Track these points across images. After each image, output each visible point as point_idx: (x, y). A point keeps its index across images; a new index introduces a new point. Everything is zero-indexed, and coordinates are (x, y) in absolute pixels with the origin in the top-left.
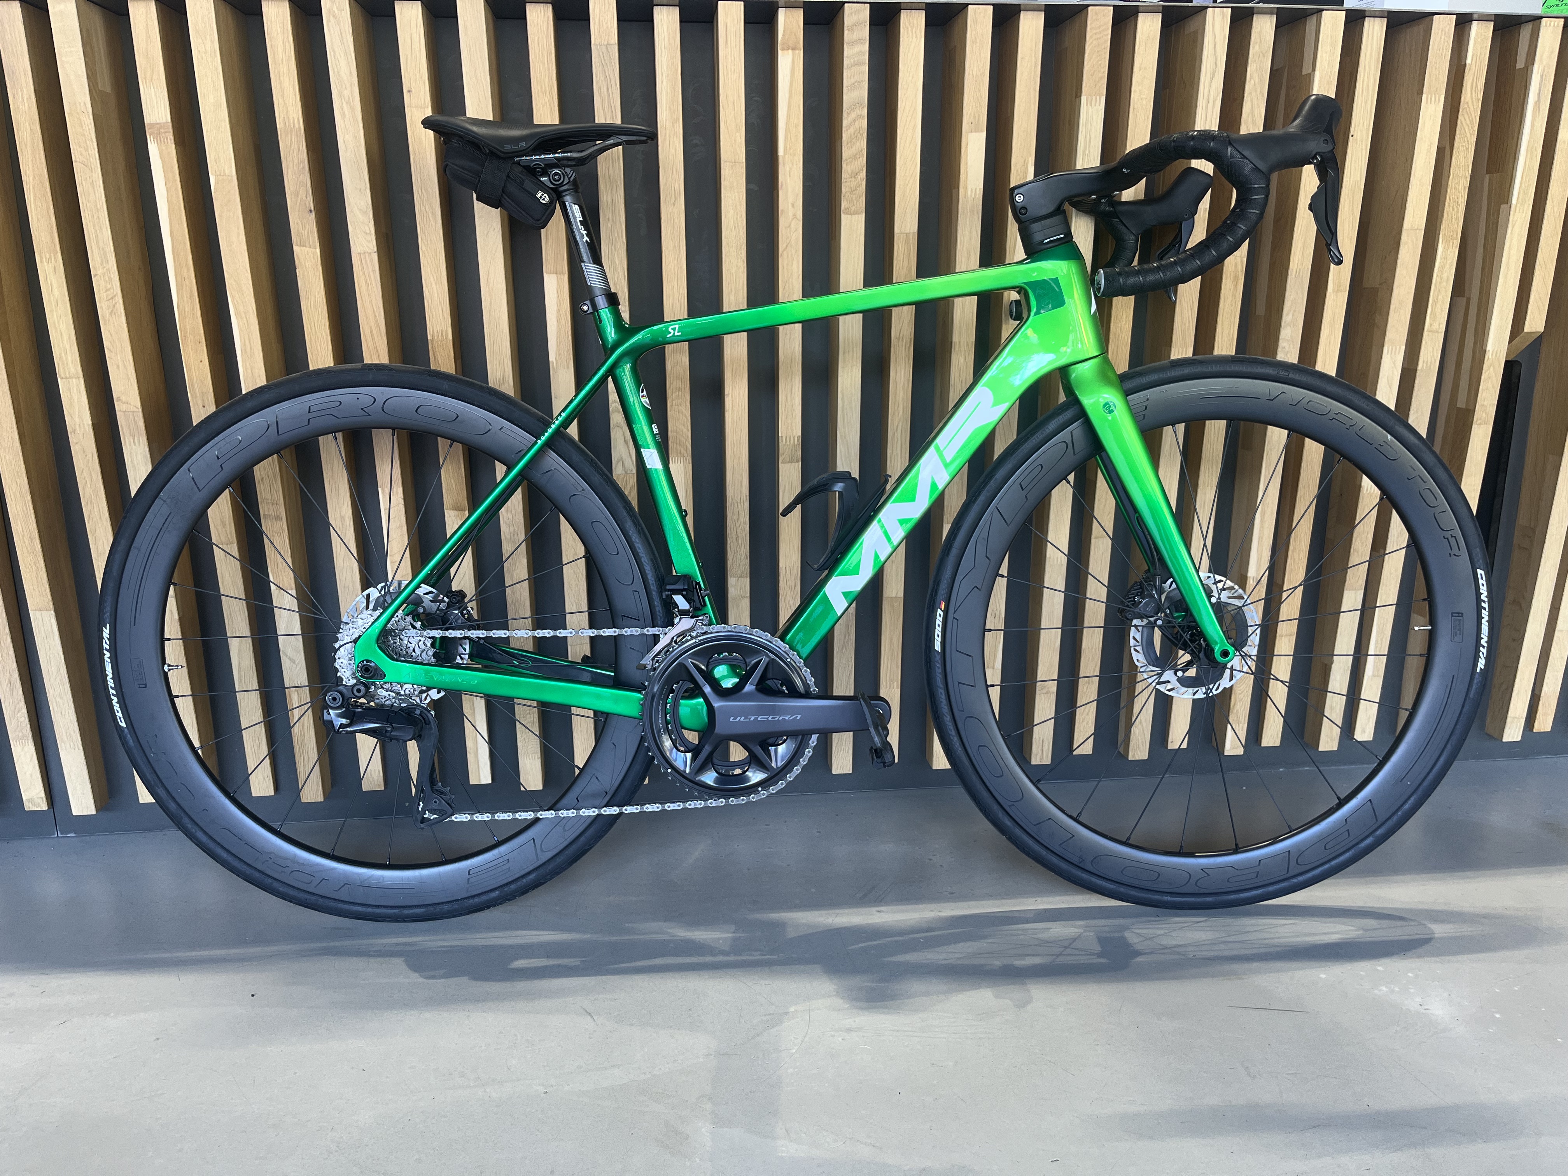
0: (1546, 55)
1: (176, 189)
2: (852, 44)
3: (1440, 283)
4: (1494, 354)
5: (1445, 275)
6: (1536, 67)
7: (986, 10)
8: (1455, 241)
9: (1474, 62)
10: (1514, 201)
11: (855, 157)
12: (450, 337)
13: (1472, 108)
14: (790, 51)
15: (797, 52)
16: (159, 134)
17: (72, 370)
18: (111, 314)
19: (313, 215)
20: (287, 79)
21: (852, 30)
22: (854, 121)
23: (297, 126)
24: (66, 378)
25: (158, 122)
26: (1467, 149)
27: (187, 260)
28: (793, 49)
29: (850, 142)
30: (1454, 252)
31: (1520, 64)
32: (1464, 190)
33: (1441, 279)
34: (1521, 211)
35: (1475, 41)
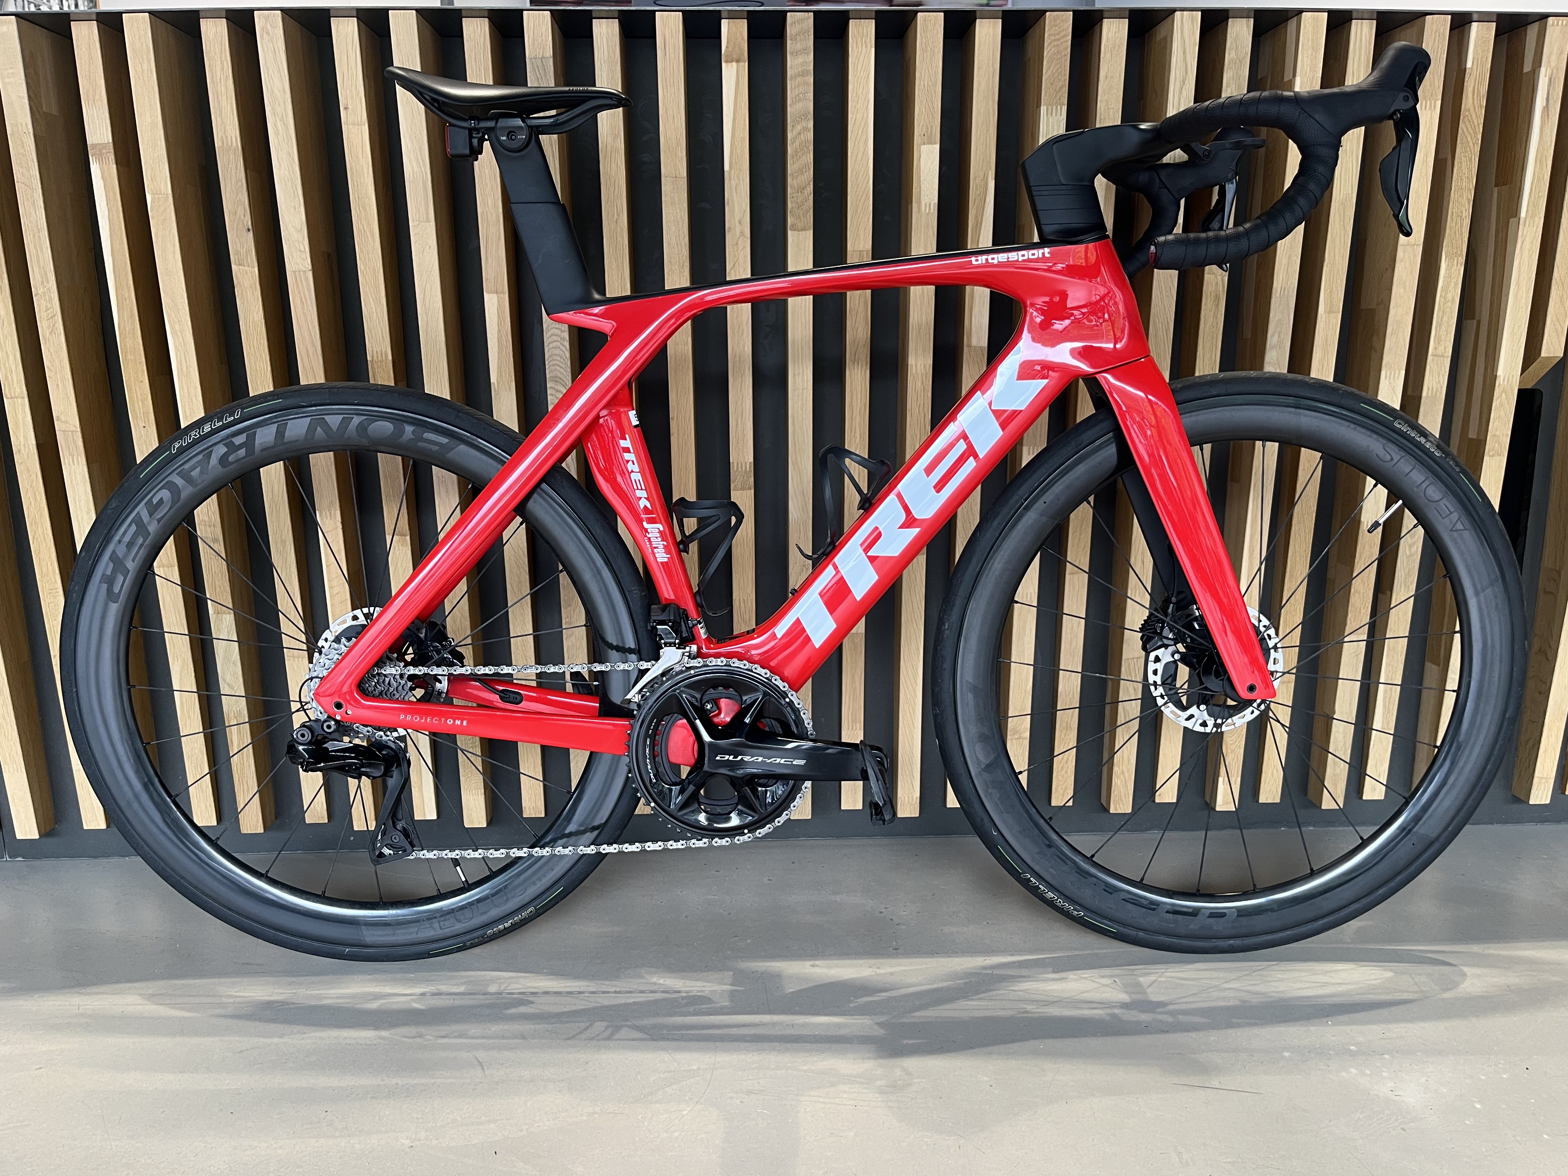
0: (1554, 58)
1: (118, 210)
2: (796, 53)
3: (1444, 304)
4: (1506, 380)
5: (1449, 296)
6: (1543, 70)
7: (936, 17)
8: (1460, 258)
9: (1475, 67)
10: (1523, 214)
11: (801, 171)
12: (390, 358)
13: (1474, 116)
14: (734, 64)
15: (742, 64)
16: (101, 154)
17: (18, 390)
18: (51, 333)
19: (251, 234)
20: (224, 98)
21: (796, 39)
22: (799, 134)
23: (234, 144)
24: (12, 398)
25: (100, 142)
26: (1470, 160)
27: (127, 280)
28: (738, 61)
29: (796, 155)
30: (1459, 271)
31: (1527, 68)
32: (1469, 203)
33: (1445, 299)
34: (1531, 225)
35: (1475, 44)
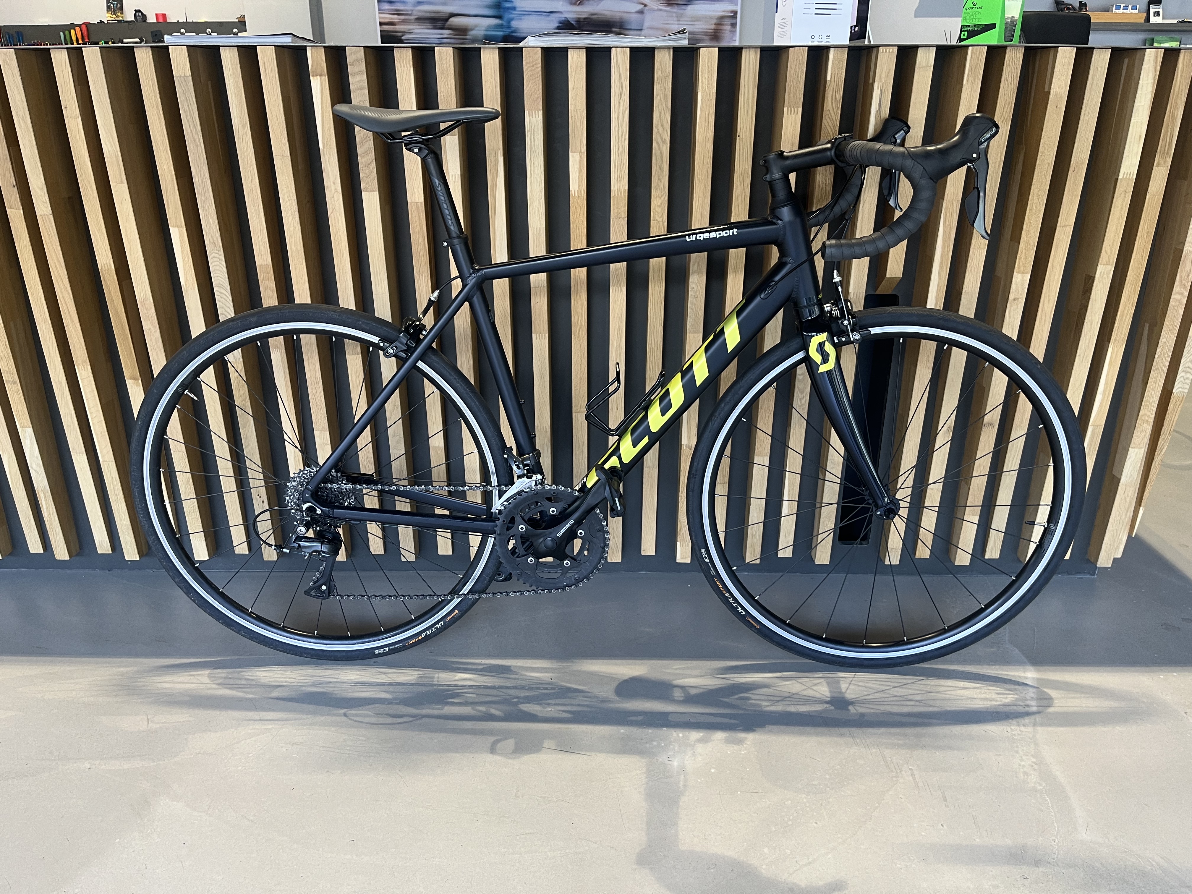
2: (354, 75)
4: (855, 296)
9: (833, 80)
13: (833, 114)
14: (318, 77)
15: (323, 77)
19: (16, 189)
21: (353, 65)
28: (321, 75)
31: (871, 81)
35: (833, 63)
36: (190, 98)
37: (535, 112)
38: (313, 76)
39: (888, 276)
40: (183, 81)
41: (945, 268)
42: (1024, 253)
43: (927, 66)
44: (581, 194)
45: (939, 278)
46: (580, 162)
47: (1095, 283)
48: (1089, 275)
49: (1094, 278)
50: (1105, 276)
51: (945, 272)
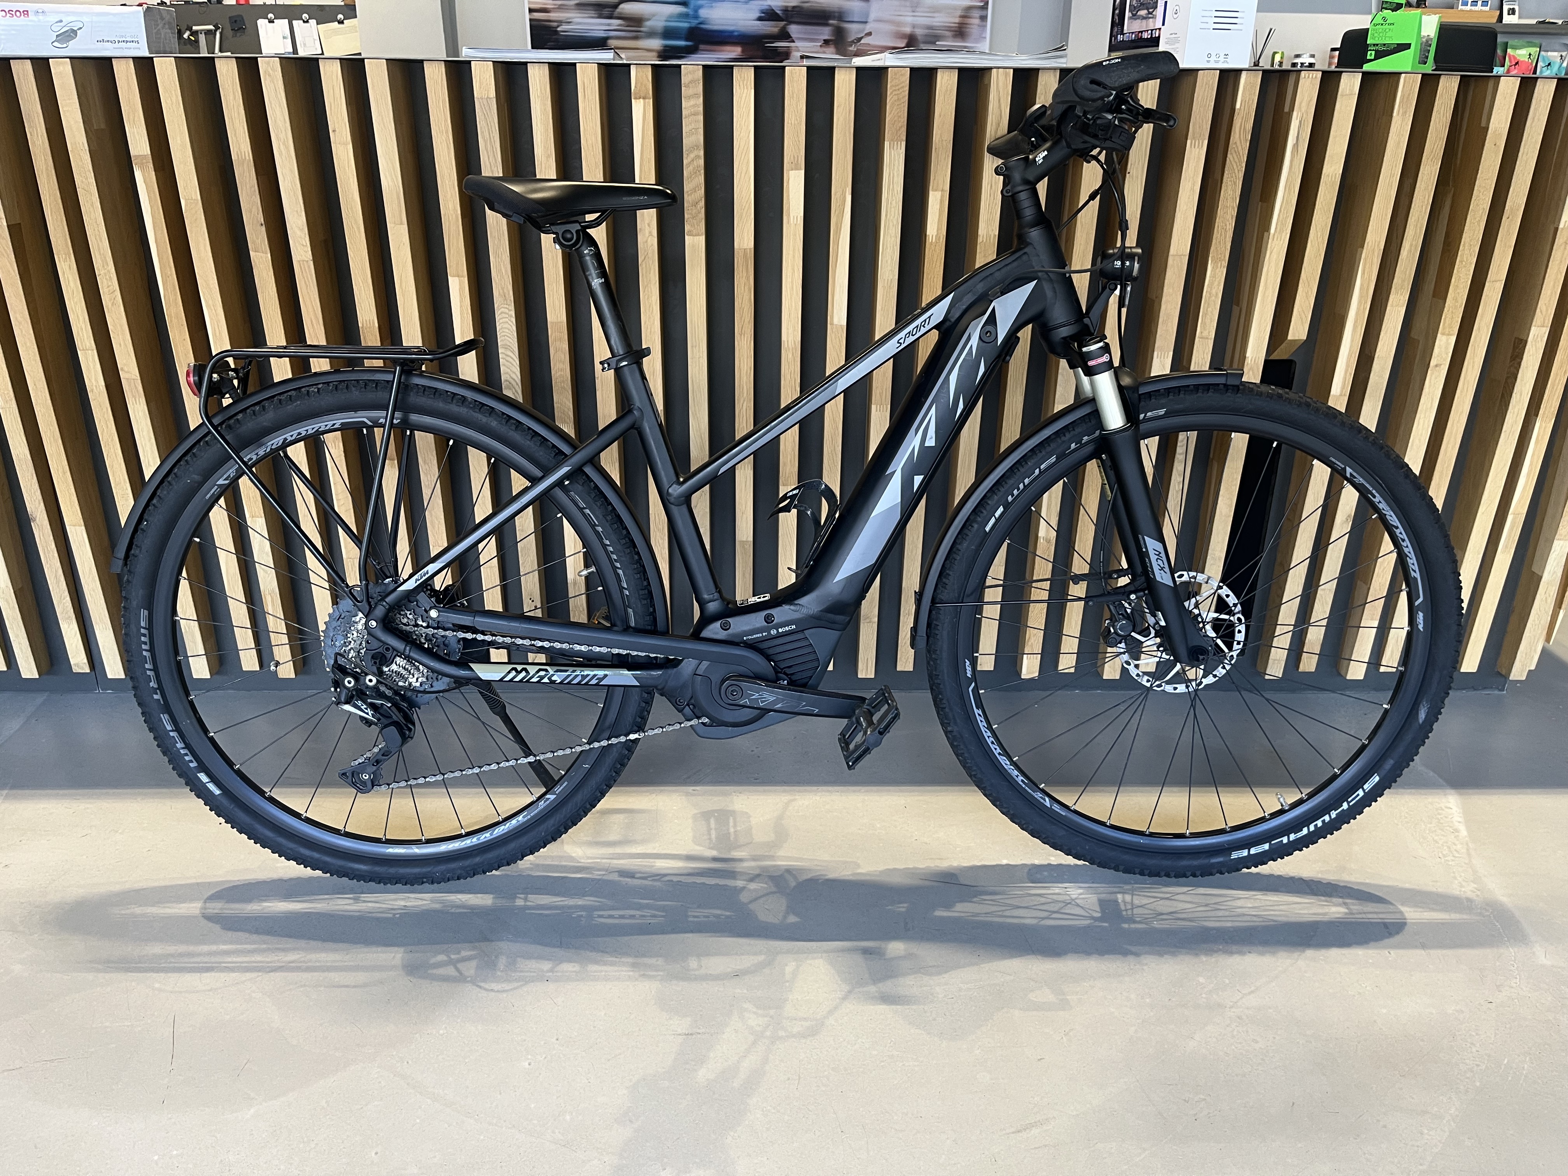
0: (1304, 104)
1: (158, 207)
2: (689, 98)
3: (1210, 297)
4: (1253, 358)
5: (1214, 291)
6: (1295, 114)
7: (801, 70)
8: (1223, 262)
9: (1242, 108)
10: (1272, 230)
11: (694, 190)
13: (1240, 148)
14: (642, 100)
15: (647, 100)
16: (142, 164)
17: (88, 344)
18: (112, 305)
19: (264, 228)
20: (237, 121)
21: (689, 87)
22: (693, 160)
23: (247, 158)
24: (83, 350)
25: (141, 154)
26: (1235, 183)
27: (169, 262)
28: (644, 98)
29: (691, 177)
30: (1222, 272)
31: (1286, 109)
32: (1232, 218)
33: (1210, 294)
34: (1278, 240)
35: (1244, 89)
36: (492, 124)
37: (897, 143)
38: (635, 98)
39: (1290, 338)
40: (485, 102)
41: (1360, 327)
42: (1450, 311)
43: (1351, 94)
44: (939, 240)
45: (1352, 341)
46: (942, 201)
47: (1527, 347)
48: (1519, 339)
49: (1526, 342)
50: (1539, 339)
51: (1359, 334)
